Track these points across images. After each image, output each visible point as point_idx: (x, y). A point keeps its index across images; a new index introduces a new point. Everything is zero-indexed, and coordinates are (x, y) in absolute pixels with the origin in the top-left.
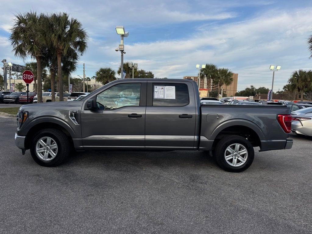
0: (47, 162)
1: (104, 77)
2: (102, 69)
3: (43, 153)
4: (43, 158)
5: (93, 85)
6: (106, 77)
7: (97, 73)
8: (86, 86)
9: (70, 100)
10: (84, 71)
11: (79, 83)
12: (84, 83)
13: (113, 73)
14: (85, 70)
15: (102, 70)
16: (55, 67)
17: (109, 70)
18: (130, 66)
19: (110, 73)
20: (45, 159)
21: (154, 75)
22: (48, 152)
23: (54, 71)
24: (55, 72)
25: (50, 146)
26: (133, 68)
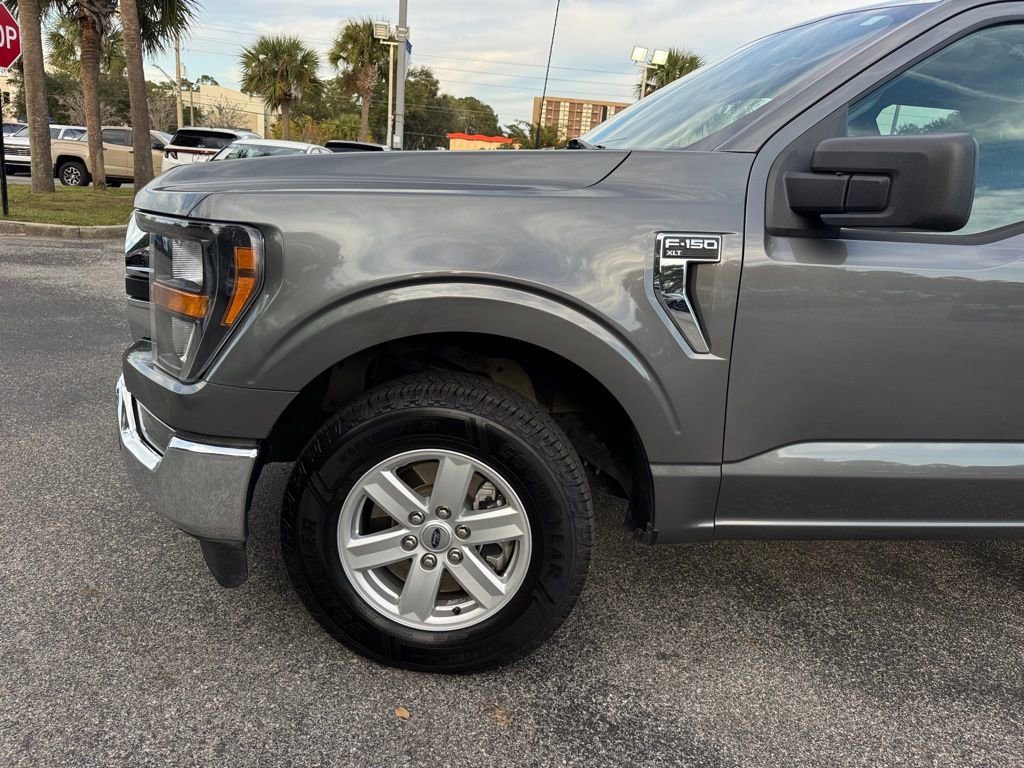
0: (430, 639)
1: (274, 74)
2: (266, 42)
3: (395, 575)
4: (395, 609)
5: (215, 109)
6: (284, 76)
7: (245, 56)
8: (186, 111)
9: (176, 162)
10: (177, 50)
11: (157, 97)
12: (179, 100)
13: (309, 59)
14: (181, 47)
15: (265, 46)
16: (93, 8)
17: (295, 46)
18: (380, 34)
19: (296, 60)
20: (410, 621)
21: (437, 82)
22: (439, 568)
23: (94, 28)
24: (98, 28)
25: (462, 519)
26: (392, 44)
